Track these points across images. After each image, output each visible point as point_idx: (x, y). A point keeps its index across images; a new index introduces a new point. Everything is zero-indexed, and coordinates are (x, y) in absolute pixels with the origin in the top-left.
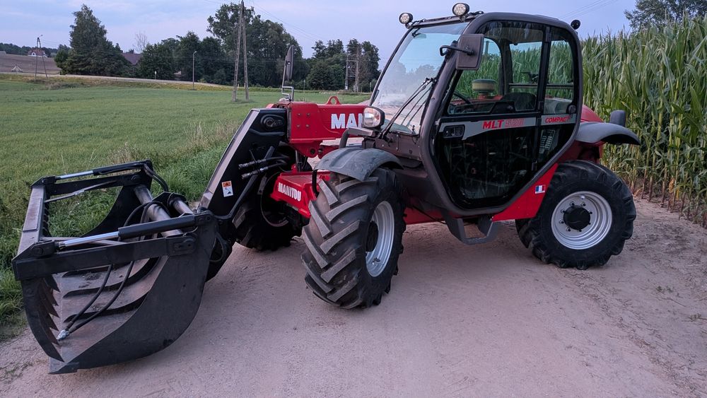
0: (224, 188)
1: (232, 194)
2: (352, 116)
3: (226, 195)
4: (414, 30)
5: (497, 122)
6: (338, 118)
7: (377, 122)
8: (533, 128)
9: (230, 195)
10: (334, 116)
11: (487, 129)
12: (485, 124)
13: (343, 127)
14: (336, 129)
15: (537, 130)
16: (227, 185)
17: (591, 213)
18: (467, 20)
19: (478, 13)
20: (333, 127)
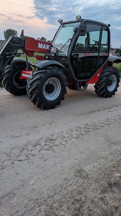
4: (63, 25)
5: (88, 54)
7: (55, 52)
8: (97, 56)
10: (39, 44)
11: (85, 56)
12: (85, 54)
13: (42, 48)
14: (40, 48)
15: (98, 57)
18: (80, 21)
19: (83, 19)
20: (39, 47)
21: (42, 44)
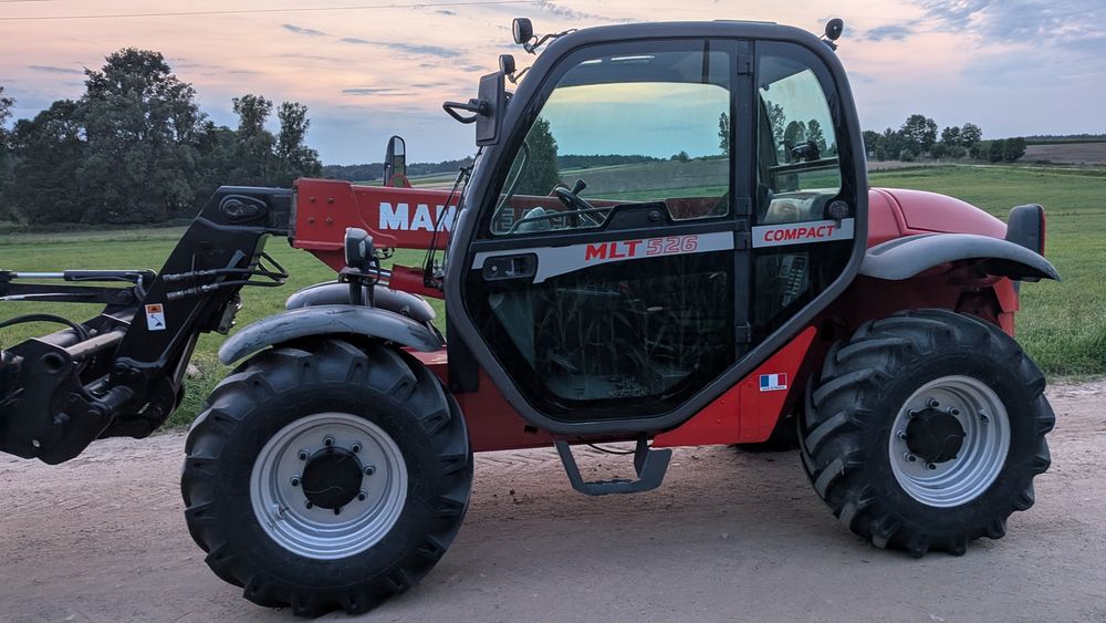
0: (149, 315)
1: (163, 327)
2: (422, 209)
3: (152, 326)
5: (622, 246)
6: (394, 210)
9: (159, 328)
10: (385, 208)
12: (591, 251)
13: (405, 227)
14: (389, 230)
16: (154, 310)
17: (956, 412)
20: (383, 226)
21: (403, 208)
